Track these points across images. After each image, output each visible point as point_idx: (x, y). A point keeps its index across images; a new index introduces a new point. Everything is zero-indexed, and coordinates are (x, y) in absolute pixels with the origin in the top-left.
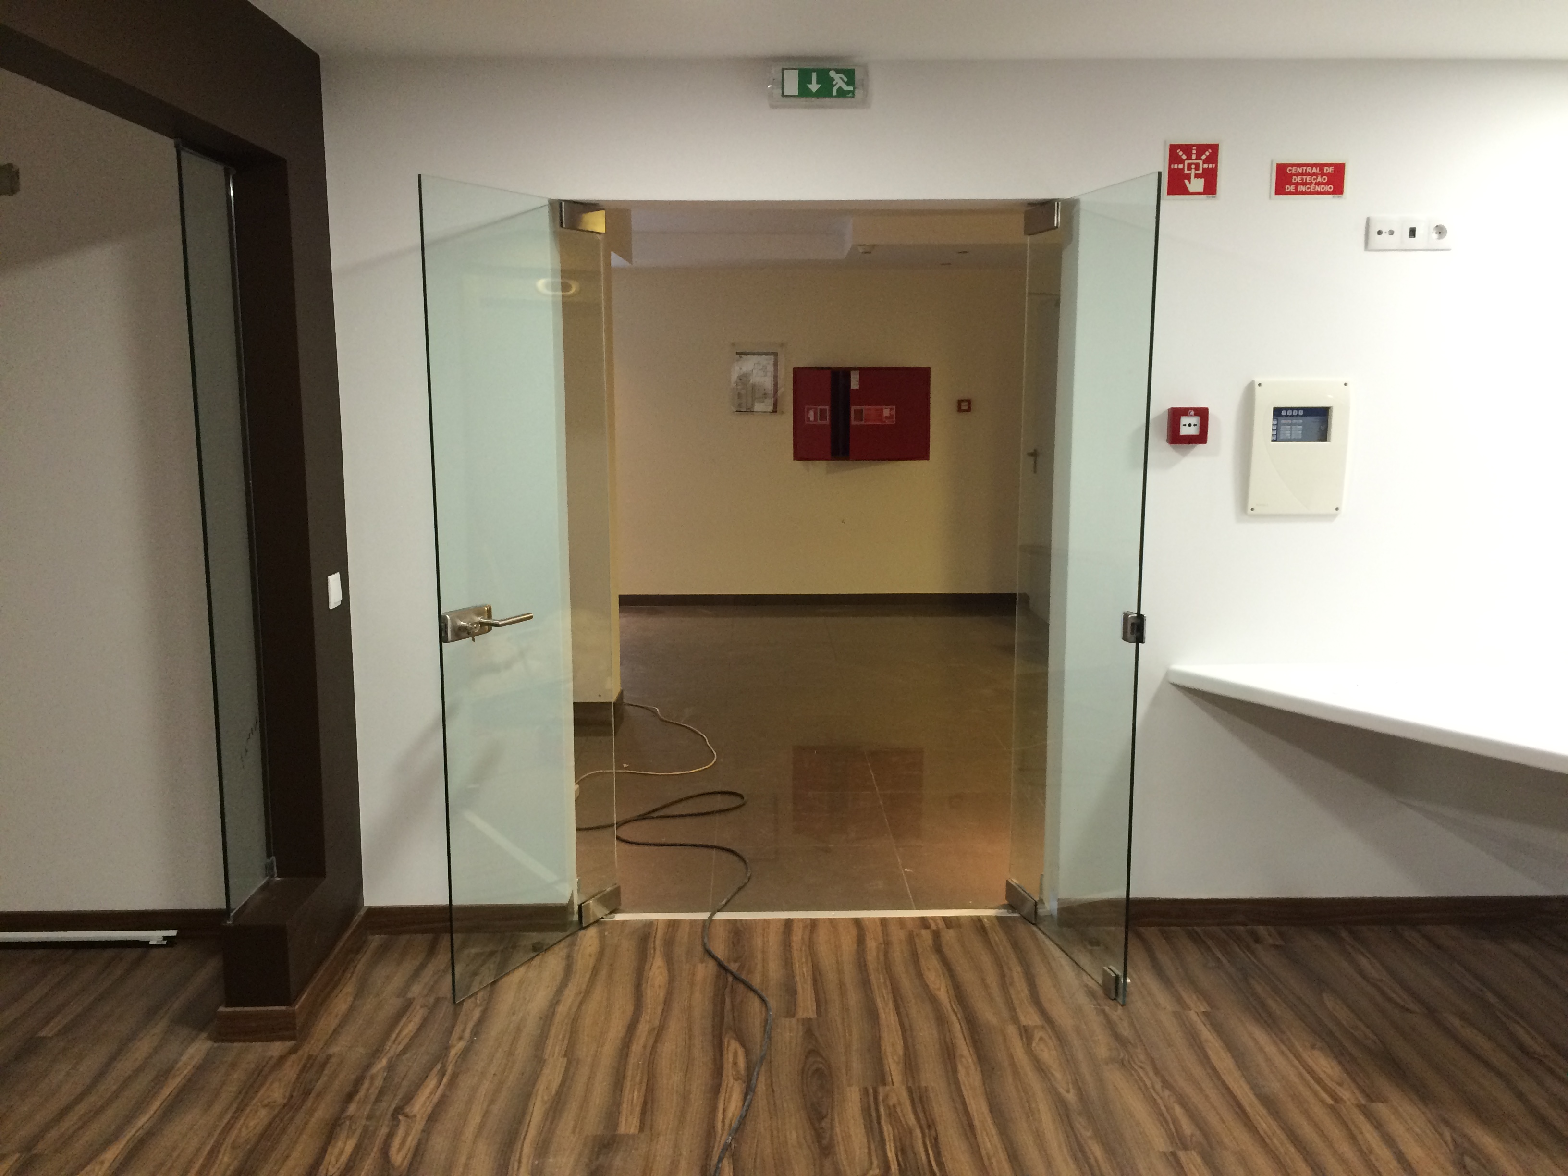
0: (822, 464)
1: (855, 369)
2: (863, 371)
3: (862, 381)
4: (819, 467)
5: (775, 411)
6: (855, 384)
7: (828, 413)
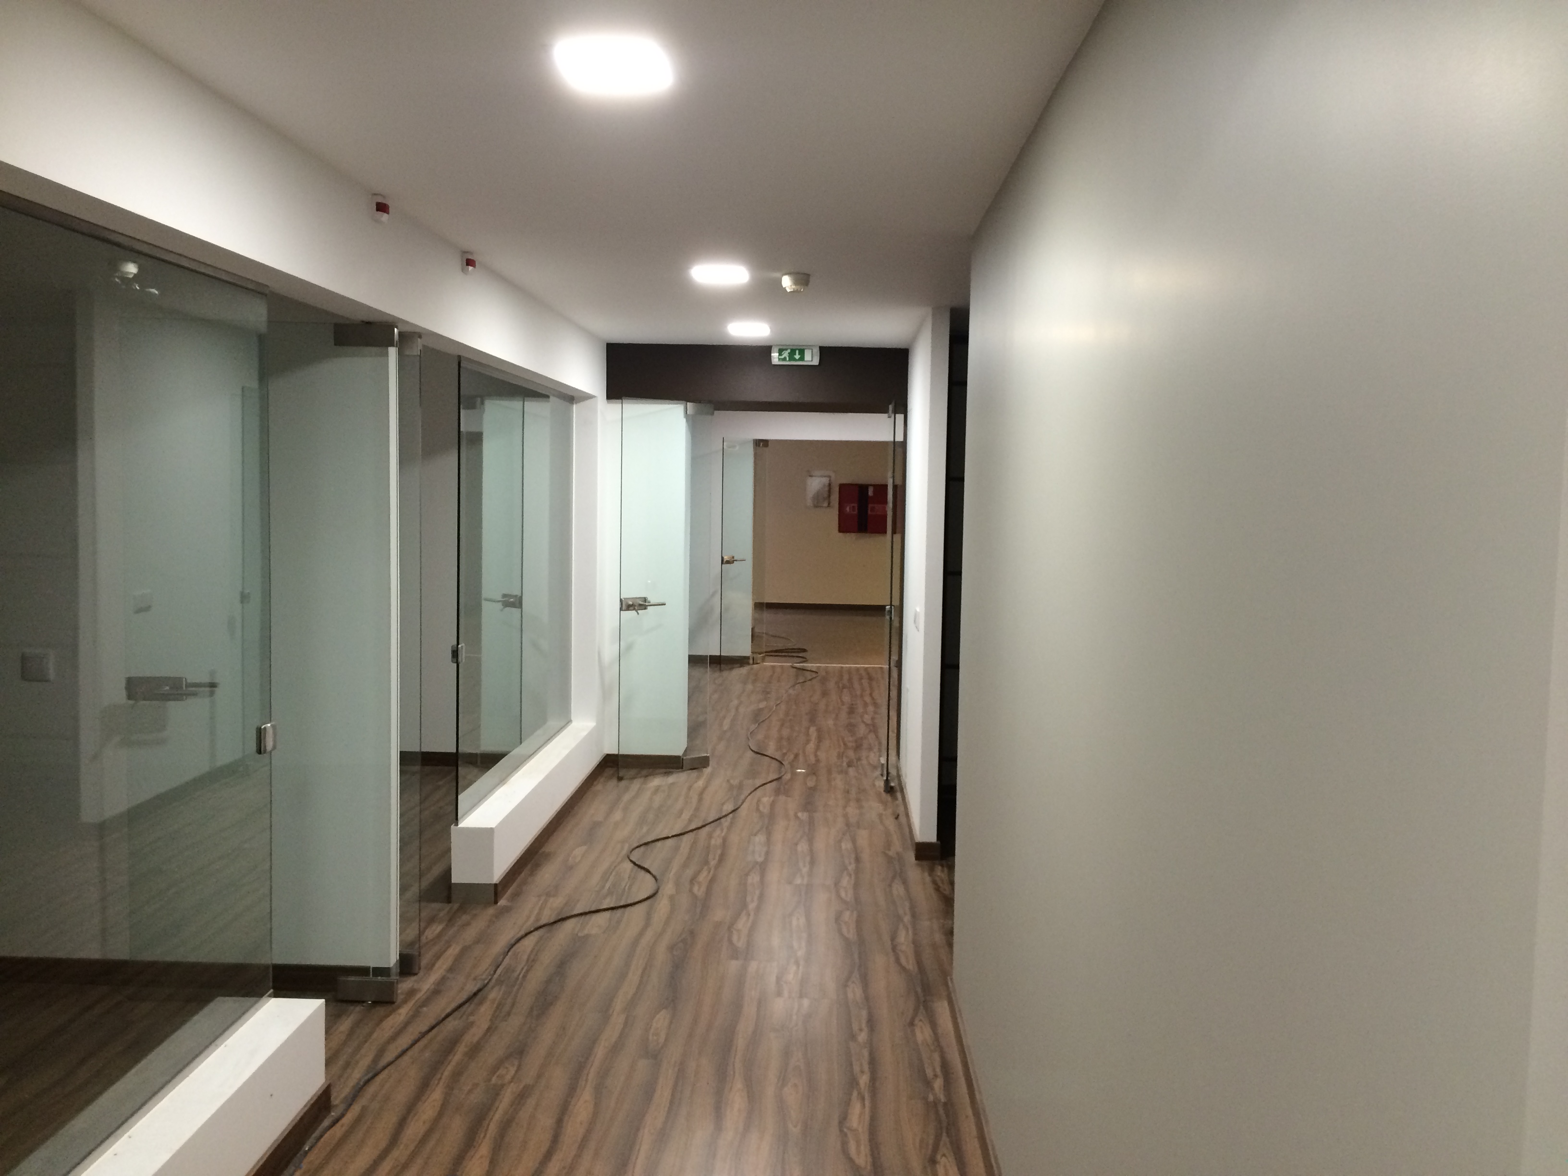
0: (853, 534)
1: (871, 485)
2: (874, 486)
3: (874, 492)
4: (850, 538)
5: (828, 506)
6: (871, 492)
7: (857, 508)
